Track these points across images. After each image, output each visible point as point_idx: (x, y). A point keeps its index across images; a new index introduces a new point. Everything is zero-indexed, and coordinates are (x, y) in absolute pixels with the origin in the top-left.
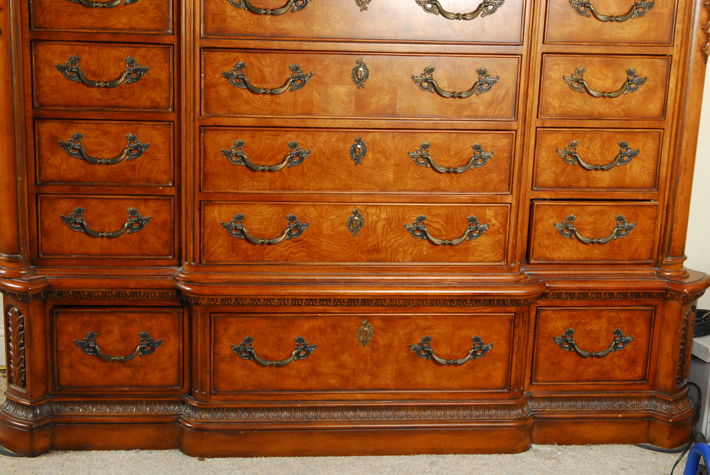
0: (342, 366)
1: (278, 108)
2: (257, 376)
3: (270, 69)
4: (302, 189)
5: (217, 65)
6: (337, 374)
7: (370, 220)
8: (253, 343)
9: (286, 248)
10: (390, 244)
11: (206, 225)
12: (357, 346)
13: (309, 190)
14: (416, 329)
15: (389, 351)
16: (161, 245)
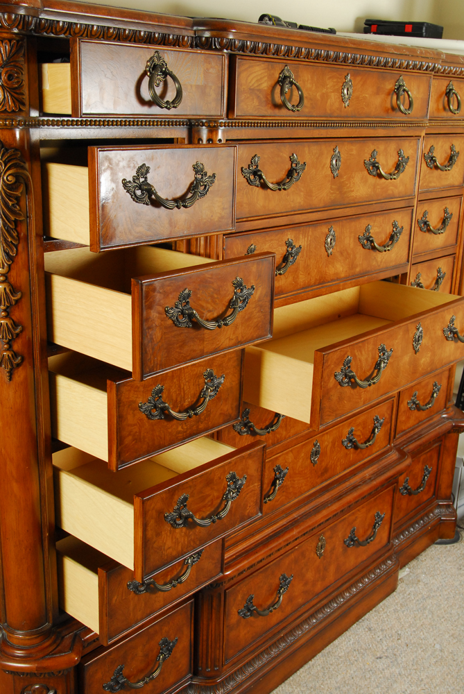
0: (306, 583)
2: (254, 627)
6: (303, 592)
7: (324, 446)
8: (253, 601)
10: (333, 462)
12: (316, 561)
14: (349, 525)
15: (333, 553)
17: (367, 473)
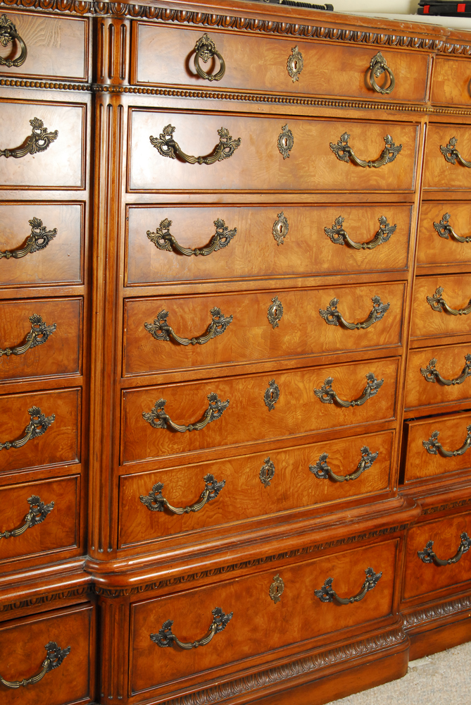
0: (255, 629)
1: (199, 359)
2: (175, 662)
3: (191, 316)
4: (219, 445)
5: (140, 316)
6: (250, 640)
7: (280, 466)
8: (172, 627)
9: (203, 513)
10: (296, 489)
11: (124, 502)
12: (269, 605)
13: (226, 444)
14: (321, 573)
15: (297, 603)
16: (65, 534)
17: (350, 514)
